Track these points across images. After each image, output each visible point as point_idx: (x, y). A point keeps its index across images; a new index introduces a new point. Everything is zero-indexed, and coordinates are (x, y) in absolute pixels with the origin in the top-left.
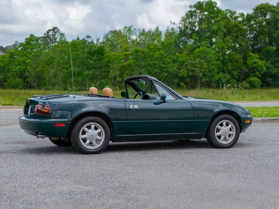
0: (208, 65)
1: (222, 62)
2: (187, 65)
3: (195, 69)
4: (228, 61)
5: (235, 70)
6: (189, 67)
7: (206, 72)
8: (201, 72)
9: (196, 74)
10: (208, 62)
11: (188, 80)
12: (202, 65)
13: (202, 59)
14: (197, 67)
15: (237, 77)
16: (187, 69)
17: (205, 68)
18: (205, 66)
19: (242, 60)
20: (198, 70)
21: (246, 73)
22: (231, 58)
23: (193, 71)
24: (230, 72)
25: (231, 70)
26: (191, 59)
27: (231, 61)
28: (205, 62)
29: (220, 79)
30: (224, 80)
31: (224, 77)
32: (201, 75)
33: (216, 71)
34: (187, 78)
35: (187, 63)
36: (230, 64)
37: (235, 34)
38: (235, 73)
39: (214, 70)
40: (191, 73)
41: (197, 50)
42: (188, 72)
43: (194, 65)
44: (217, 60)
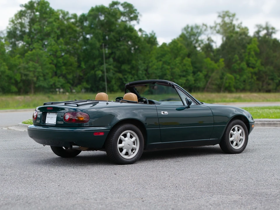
0: (42, 68)
1: (56, 65)
2: (19, 68)
3: (28, 73)
4: (62, 64)
5: (69, 74)
6: (22, 71)
7: (40, 76)
8: (35, 76)
9: (30, 78)
10: (42, 65)
11: (21, 85)
12: (35, 68)
13: (36, 63)
14: (30, 71)
15: (71, 81)
16: (20, 73)
17: (39, 72)
18: (39, 69)
19: (77, 64)
20: (31, 74)
21: (81, 76)
22: (65, 61)
23: (26, 75)
24: (64, 76)
25: (65, 74)
26: (23, 63)
27: (65, 64)
28: (39, 66)
29: (54, 84)
30: (58, 85)
31: (59, 81)
32: (35, 79)
33: (50, 75)
34: (20, 83)
35: (20, 66)
36: (64, 67)
37: (68, 36)
38: (70, 77)
39: (47, 74)
40: (24, 78)
41: (29, 52)
42: (21, 77)
43: (27, 69)
44: (50, 63)
